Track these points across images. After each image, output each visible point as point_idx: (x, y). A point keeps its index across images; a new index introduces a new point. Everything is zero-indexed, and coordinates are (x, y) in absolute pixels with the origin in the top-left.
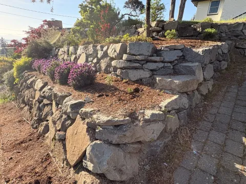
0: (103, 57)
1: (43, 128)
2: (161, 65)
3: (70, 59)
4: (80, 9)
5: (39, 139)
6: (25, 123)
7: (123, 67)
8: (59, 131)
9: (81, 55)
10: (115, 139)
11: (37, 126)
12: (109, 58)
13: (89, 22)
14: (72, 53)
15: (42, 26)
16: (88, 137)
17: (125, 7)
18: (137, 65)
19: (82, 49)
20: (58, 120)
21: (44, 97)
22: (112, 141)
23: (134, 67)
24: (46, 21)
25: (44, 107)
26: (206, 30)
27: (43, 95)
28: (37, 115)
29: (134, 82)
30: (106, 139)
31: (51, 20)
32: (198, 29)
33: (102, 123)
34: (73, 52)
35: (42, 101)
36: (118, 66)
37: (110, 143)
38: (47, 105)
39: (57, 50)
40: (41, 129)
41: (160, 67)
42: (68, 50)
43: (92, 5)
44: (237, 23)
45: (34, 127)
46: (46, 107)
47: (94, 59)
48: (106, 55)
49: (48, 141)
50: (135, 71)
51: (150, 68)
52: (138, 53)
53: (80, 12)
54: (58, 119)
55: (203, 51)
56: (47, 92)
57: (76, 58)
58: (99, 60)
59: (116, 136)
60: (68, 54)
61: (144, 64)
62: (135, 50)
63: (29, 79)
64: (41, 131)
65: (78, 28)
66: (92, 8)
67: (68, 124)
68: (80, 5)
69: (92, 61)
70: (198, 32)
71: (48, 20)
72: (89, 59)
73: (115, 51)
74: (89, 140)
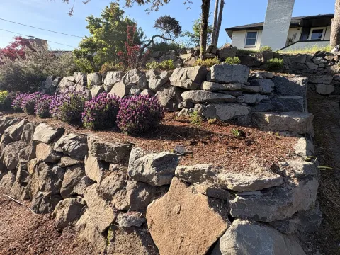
0: (160, 88)
1: (66, 210)
2: (261, 97)
3: (90, 92)
4: (88, 24)
5: (61, 232)
6: (13, 205)
7: (206, 101)
8: (124, 211)
9: (113, 85)
10: (272, 212)
11: (46, 208)
12: (173, 89)
13: (103, 42)
14: (92, 82)
15: (15, 45)
16: (217, 215)
17: (156, 26)
18: (230, 96)
19: (114, 77)
20: (116, 191)
21: (63, 154)
22: (265, 218)
23: (224, 99)
24: (20, 38)
25: (65, 171)
26: (271, 60)
27: (59, 150)
28: (48, 186)
29: (225, 122)
30: (253, 215)
31: (28, 38)
32: (259, 59)
33: (245, 187)
34: (95, 81)
35: (59, 161)
36: (196, 99)
37: (263, 222)
38: (71, 167)
39: (56, 80)
40: (62, 211)
41: (260, 99)
42: (85, 79)
43: (107, 19)
44: (299, 54)
45: (40, 210)
46: (69, 171)
47: (141, 90)
48: (166, 83)
49: (87, 234)
50: (227, 106)
51: (250, 102)
52: (230, 80)
53: (87, 28)
54: (118, 190)
55: (303, 80)
56: (69, 144)
57: (102, 90)
58: (152, 92)
59: (273, 208)
60: (85, 84)
61: (239, 95)
62: (224, 75)
63: (8, 125)
64: (65, 217)
65: (85, 50)
66: (108, 24)
67: (143, 197)
68: (89, 18)
69: (138, 95)
70: (260, 62)
71: (23, 37)
72: (132, 91)
73: (187, 78)
74: (222, 220)
